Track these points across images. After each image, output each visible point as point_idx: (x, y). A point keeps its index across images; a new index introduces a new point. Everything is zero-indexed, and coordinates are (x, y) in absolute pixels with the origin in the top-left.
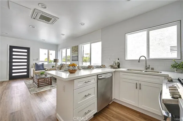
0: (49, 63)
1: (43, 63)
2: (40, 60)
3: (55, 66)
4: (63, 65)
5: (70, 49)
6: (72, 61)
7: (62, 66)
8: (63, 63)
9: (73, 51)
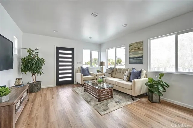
1: (88, 67)
3: (101, 70)
6: (130, 64)
7: (113, 71)
9: (132, 50)
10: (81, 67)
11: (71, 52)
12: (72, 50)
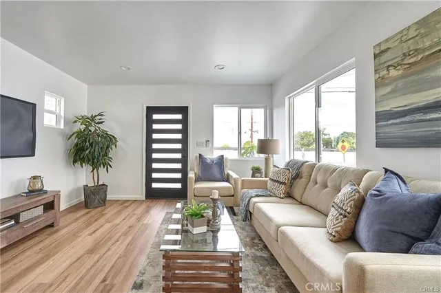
0: (242, 155)
1: (222, 156)
2: (216, 145)
3: (263, 168)
4: (304, 170)
5: (353, 72)
6: (378, 145)
7: (297, 176)
8: (299, 156)
9: (393, 73)
10: (200, 155)
11: (179, 117)
12: (183, 110)
